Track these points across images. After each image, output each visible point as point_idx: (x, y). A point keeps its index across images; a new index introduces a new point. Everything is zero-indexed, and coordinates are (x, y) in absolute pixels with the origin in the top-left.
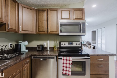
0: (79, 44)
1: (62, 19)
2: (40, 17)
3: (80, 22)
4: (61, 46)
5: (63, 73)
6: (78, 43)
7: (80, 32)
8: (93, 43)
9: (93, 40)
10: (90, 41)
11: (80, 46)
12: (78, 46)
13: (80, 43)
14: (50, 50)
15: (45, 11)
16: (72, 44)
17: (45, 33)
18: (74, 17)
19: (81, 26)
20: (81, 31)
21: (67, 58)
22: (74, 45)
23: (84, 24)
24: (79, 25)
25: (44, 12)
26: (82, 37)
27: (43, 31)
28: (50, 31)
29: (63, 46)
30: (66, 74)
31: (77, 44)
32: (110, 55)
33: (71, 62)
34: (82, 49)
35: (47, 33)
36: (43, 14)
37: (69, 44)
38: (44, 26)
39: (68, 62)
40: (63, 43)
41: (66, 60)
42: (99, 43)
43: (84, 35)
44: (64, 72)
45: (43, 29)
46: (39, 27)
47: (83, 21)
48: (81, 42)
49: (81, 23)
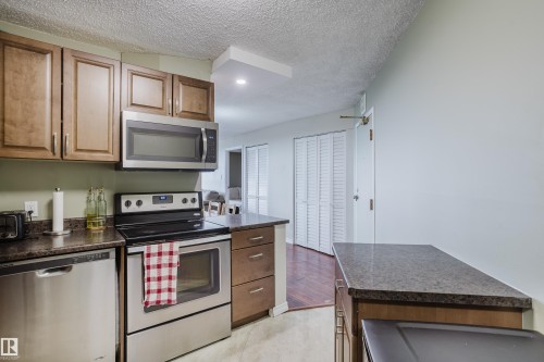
0: (194, 200)
1: (132, 104)
2: (15, 78)
3: (202, 125)
4: (124, 209)
5: (147, 303)
6: (189, 196)
7: (201, 161)
8: (232, 198)
9: (230, 187)
10: (222, 189)
11: (196, 205)
12: (189, 205)
13: (196, 196)
14: (68, 232)
15: (49, 56)
16: (170, 200)
17: (49, 155)
18: (180, 104)
19: (205, 140)
20: (204, 157)
21: (160, 248)
22: (177, 203)
23: (212, 133)
24: (196, 136)
25: (44, 59)
26: (203, 174)
27: (33, 145)
28: (77, 150)
29: (133, 208)
30: (158, 302)
31: (185, 201)
32: (277, 223)
33: (176, 259)
34: (202, 216)
35: (58, 156)
36: (35, 69)
37: (156, 200)
38: (43, 124)
39: (165, 259)
40: (134, 199)
41: (160, 254)
42: (252, 197)
43: (213, 170)
44: (153, 298)
45: (34, 135)
46: (6, 125)
47: (209, 125)
48: (200, 194)
49: (203, 129)
